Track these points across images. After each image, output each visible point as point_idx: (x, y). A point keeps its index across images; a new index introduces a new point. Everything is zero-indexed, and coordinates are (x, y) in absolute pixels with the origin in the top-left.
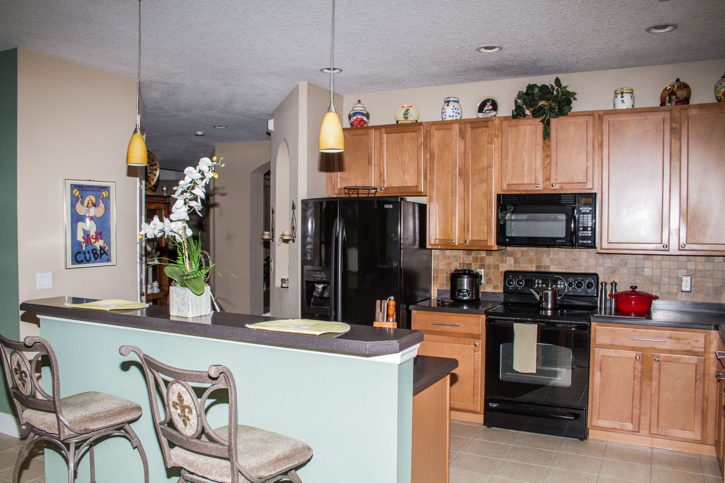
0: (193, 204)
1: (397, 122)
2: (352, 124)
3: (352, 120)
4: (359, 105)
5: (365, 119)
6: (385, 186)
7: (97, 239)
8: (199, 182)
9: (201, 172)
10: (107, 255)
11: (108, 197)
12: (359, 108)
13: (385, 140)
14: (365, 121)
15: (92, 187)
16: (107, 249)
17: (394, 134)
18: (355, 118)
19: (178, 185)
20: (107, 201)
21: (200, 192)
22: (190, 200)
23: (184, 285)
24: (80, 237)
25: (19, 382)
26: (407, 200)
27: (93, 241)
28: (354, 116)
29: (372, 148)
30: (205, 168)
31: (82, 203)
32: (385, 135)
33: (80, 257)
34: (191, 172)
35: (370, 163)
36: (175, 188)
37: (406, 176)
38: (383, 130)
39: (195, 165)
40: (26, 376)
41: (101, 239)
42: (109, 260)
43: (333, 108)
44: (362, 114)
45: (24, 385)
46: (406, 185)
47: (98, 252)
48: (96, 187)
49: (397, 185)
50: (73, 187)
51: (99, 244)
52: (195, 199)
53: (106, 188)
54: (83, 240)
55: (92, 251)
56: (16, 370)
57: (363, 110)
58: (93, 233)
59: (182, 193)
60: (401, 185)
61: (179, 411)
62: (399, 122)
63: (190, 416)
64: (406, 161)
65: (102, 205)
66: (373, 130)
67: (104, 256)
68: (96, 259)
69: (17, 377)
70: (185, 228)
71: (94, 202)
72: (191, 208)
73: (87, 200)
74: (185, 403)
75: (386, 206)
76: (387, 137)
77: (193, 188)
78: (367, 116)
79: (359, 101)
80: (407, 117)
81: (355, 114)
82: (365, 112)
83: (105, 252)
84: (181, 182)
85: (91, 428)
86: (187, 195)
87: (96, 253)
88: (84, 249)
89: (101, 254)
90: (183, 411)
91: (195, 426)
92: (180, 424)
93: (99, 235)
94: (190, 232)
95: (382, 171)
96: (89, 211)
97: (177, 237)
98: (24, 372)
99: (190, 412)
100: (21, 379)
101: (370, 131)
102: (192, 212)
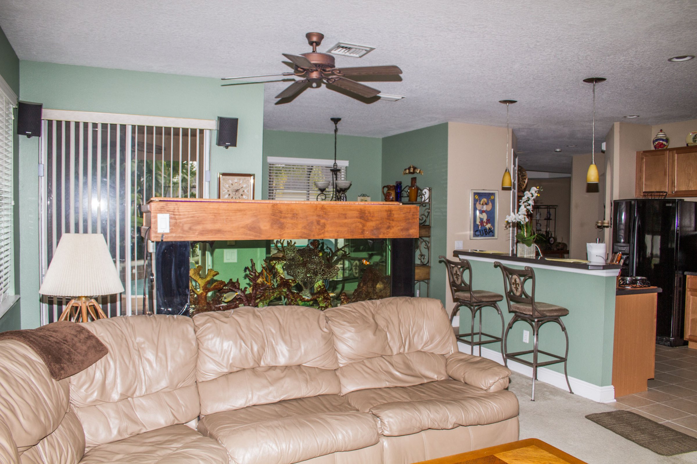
0: (528, 207)
1: (687, 144)
2: (655, 147)
3: (655, 144)
4: (661, 133)
5: (664, 143)
6: (676, 190)
7: (487, 223)
8: (530, 198)
9: (532, 194)
10: (492, 232)
11: (494, 200)
12: (661, 135)
13: (676, 158)
14: (664, 144)
15: (485, 193)
16: (493, 229)
17: (682, 154)
18: (657, 143)
19: (522, 199)
20: (493, 202)
21: (531, 202)
22: (527, 206)
23: (523, 243)
24: (478, 223)
25: (456, 279)
26: (685, 200)
27: (485, 224)
28: (656, 141)
29: (666, 164)
30: (533, 192)
31: (480, 204)
32: (676, 155)
33: (477, 233)
34: (527, 194)
35: (665, 174)
36: (520, 201)
37: (691, 183)
38: (675, 151)
39: (529, 191)
40: (459, 276)
41: (489, 223)
42: (493, 236)
43: (594, 162)
44: (663, 140)
45: (458, 280)
46: (690, 190)
47: (488, 231)
48: (487, 193)
49: (684, 190)
50: (475, 194)
51: (488, 226)
52: (529, 205)
53: (493, 194)
54: (479, 224)
55: (484, 230)
56: (455, 274)
57: (663, 137)
58: (485, 220)
59: (524, 203)
60: (687, 190)
61: (515, 286)
62: (689, 145)
63: (519, 288)
64: (691, 172)
65: (490, 204)
66: (668, 151)
67: (491, 233)
68: (486, 234)
69: (455, 277)
70: (525, 218)
71: (486, 202)
72: (527, 209)
73: (482, 200)
74: (517, 282)
75: (667, 205)
76: (677, 156)
77: (528, 200)
78: (667, 140)
79: (661, 131)
80: (696, 141)
81: (657, 140)
82: (665, 138)
83: (491, 231)
84: (523, 198)
85: (483, 300)
86: (526, 204)
87: (486, 231)
88: (480, 228)
89: (489, 232)
90: (516, 286)
91: (520, 291)
92: (515, 292)
93: (488, 221)
94: (527, 220)
95: (673, 179)
96: (483, 207)
97: (522, 222)
98: (458, 274)
99: (519, 286)
100: (457, 278)
101: (665, 152)
102: (528, 211)
